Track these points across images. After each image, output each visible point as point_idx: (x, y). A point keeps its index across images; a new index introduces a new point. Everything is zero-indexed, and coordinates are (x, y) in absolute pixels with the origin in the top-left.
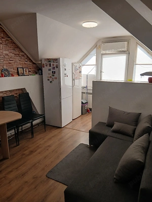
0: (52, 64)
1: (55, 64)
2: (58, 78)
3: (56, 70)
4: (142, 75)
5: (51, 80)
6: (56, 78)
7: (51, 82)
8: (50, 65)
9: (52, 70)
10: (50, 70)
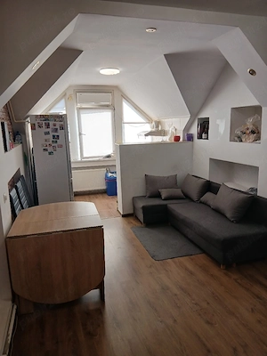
0: (51, 123)
1: (58, 124)
2: (64, 146)
3: (60, 133)
4: (146, 135)
5: (50, 149)
6: (61, 146)
7: (50, 153)
8: (48, 126)
9: (52, 134)
10: (48, 133)
